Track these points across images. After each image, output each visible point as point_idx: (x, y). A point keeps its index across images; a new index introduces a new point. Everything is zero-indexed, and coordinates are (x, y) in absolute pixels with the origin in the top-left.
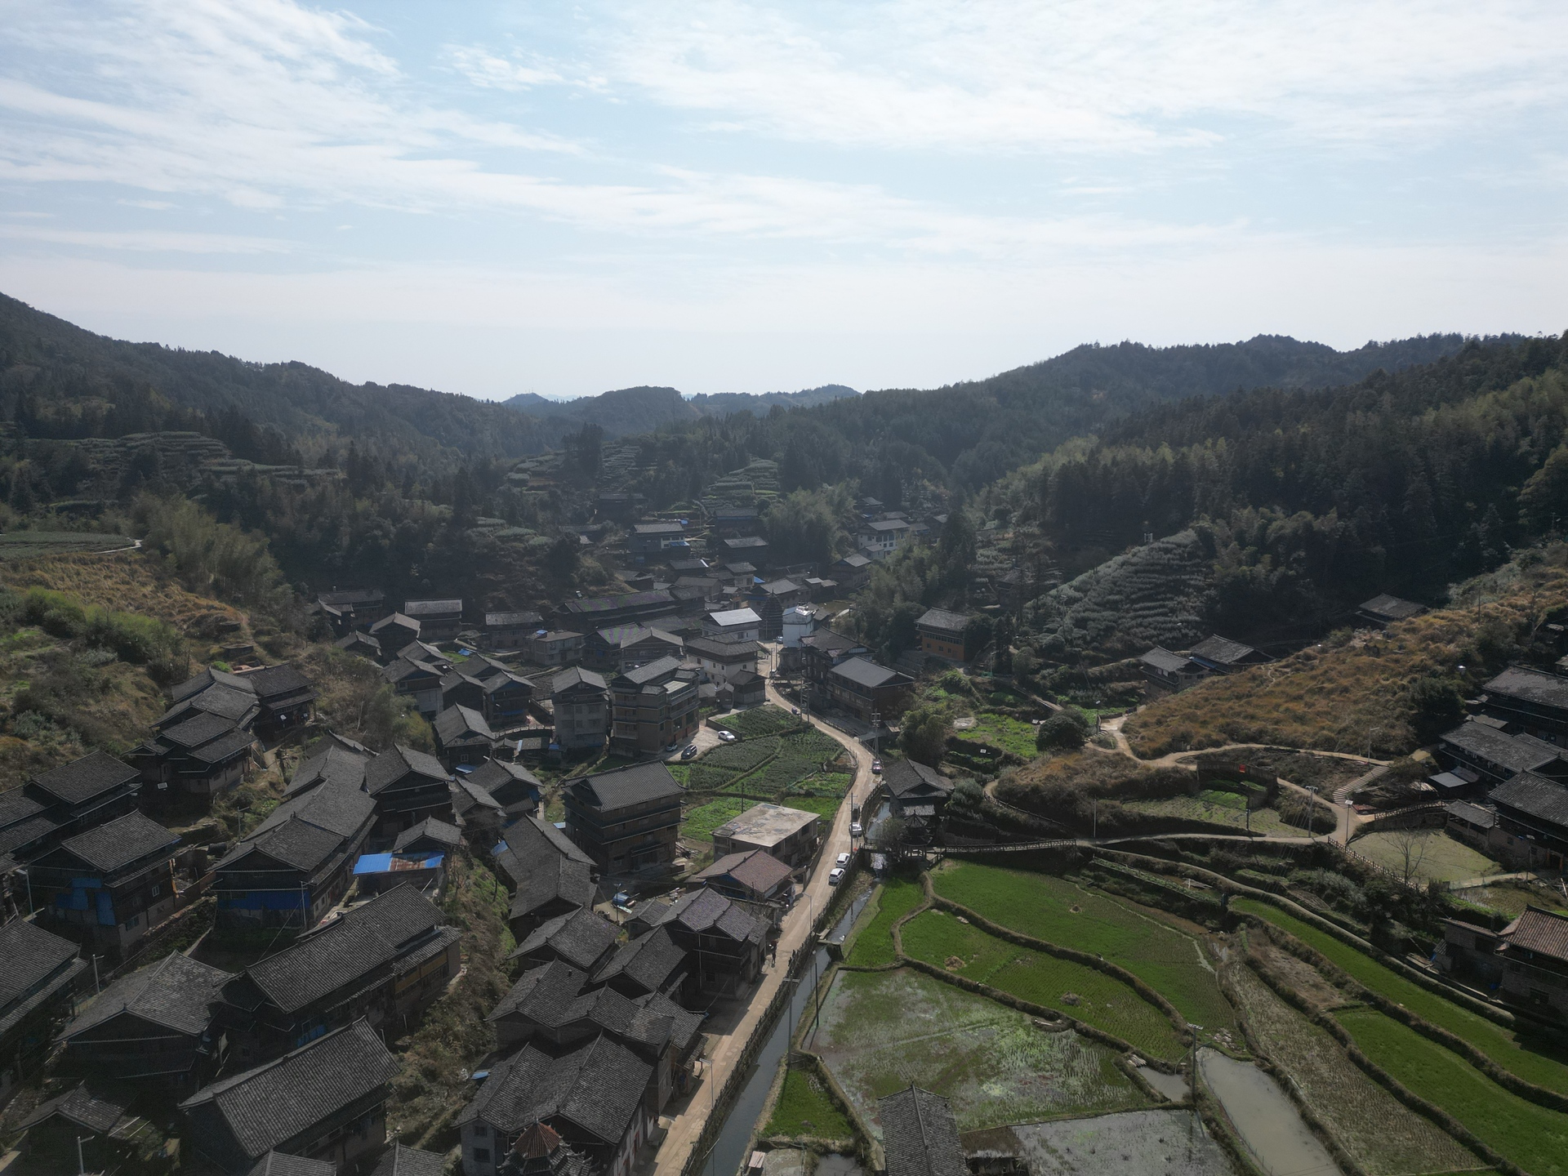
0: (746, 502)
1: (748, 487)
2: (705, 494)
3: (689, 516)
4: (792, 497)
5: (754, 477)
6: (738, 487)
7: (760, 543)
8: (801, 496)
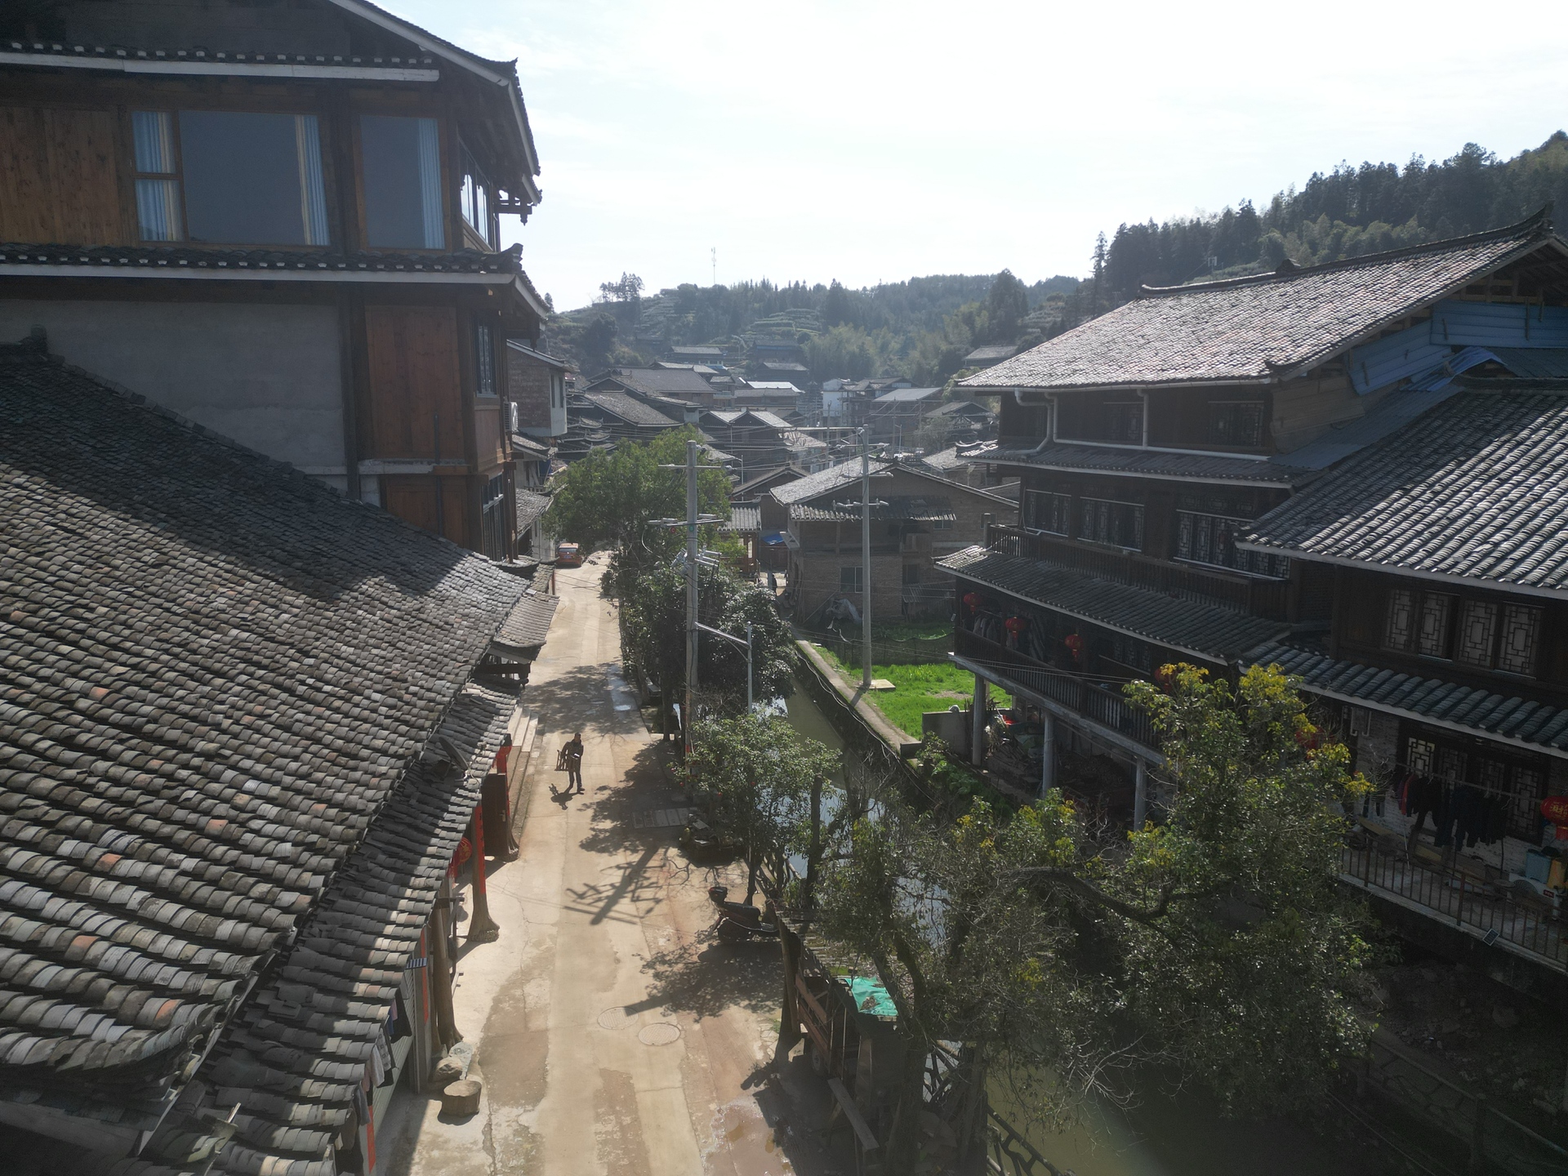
0: (788, 335)
1: (789, 325)
2: (744, 331)
3: (727, 348)
4: (835, 331)
5: (794, 318)
6: (779, 325)
7: (800, 368)
8: (843, 331)
